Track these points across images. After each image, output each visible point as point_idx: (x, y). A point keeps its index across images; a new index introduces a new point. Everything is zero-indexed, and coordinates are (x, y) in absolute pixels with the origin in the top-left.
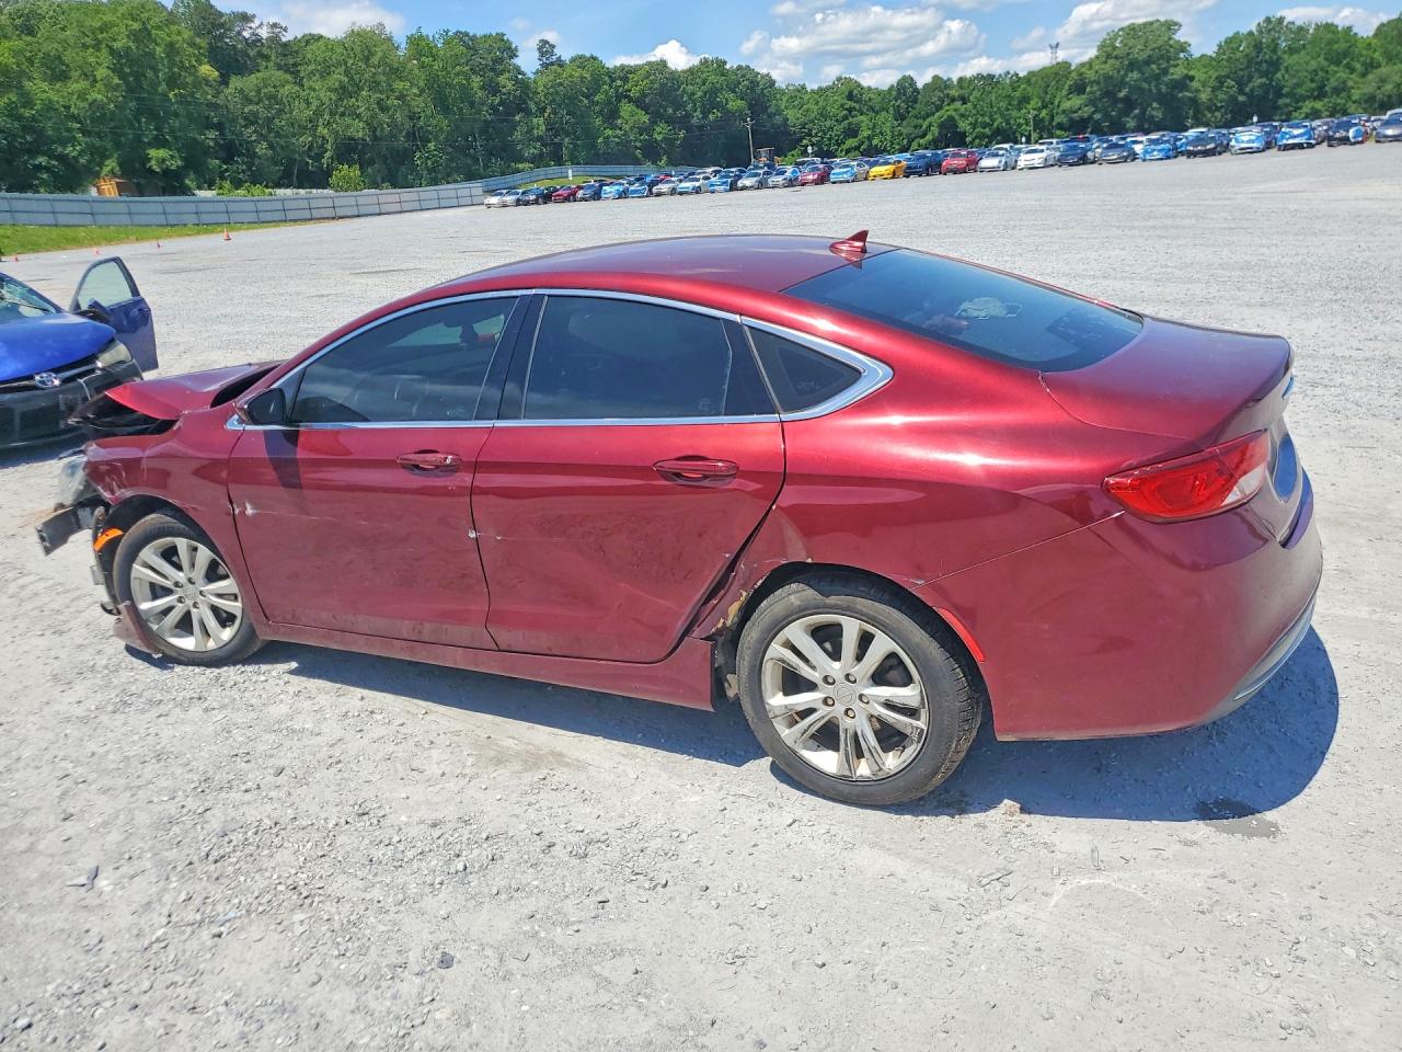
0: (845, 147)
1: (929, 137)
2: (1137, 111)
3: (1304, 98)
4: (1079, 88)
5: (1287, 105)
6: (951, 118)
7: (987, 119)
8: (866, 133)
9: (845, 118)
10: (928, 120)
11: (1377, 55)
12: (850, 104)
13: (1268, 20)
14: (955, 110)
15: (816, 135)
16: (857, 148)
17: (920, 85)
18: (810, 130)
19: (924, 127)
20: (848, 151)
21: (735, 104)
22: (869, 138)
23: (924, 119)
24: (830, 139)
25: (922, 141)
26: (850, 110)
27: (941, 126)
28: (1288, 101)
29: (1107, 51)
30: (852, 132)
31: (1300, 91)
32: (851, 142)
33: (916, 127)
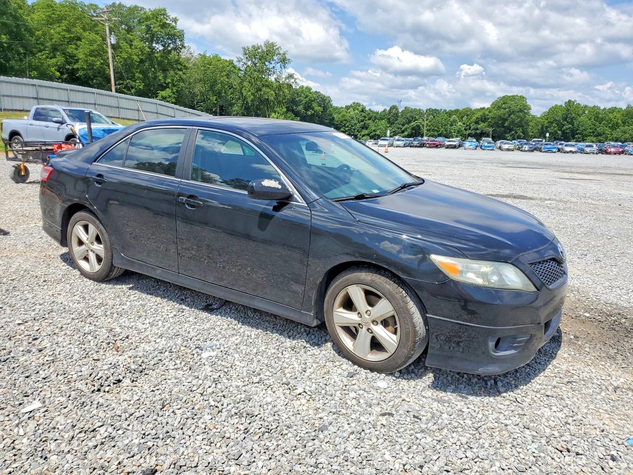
0: (363, 133)
1: (406, 133)
2: (513, 132)
3: (587, 136)
4: (484, 119)
5: (579, 138)
6: (418, 126)
7: (436, 128)
8: (373, 128)
9: (362, 121)
10: (406, 126)
11: (619, 121)
12: (363, 114)
13: (570, 101)
14: (421, 123)
15: (348, 127)
16: (368, 135)
17: (400, 110)
18: (345, 125)
19: (403, 129)
20: (363, 136)
21: (317, 108)
22: (374, 131)
23: (403, 125)
24: (354, 129)
25: (402, 135)
26: (365, 117)
27: (413, 129)
28: (580, 136)
29: (497, 105)
30: (365, 127)
31: (584, 132)
32: (365, 132)
33: (398, 128)
